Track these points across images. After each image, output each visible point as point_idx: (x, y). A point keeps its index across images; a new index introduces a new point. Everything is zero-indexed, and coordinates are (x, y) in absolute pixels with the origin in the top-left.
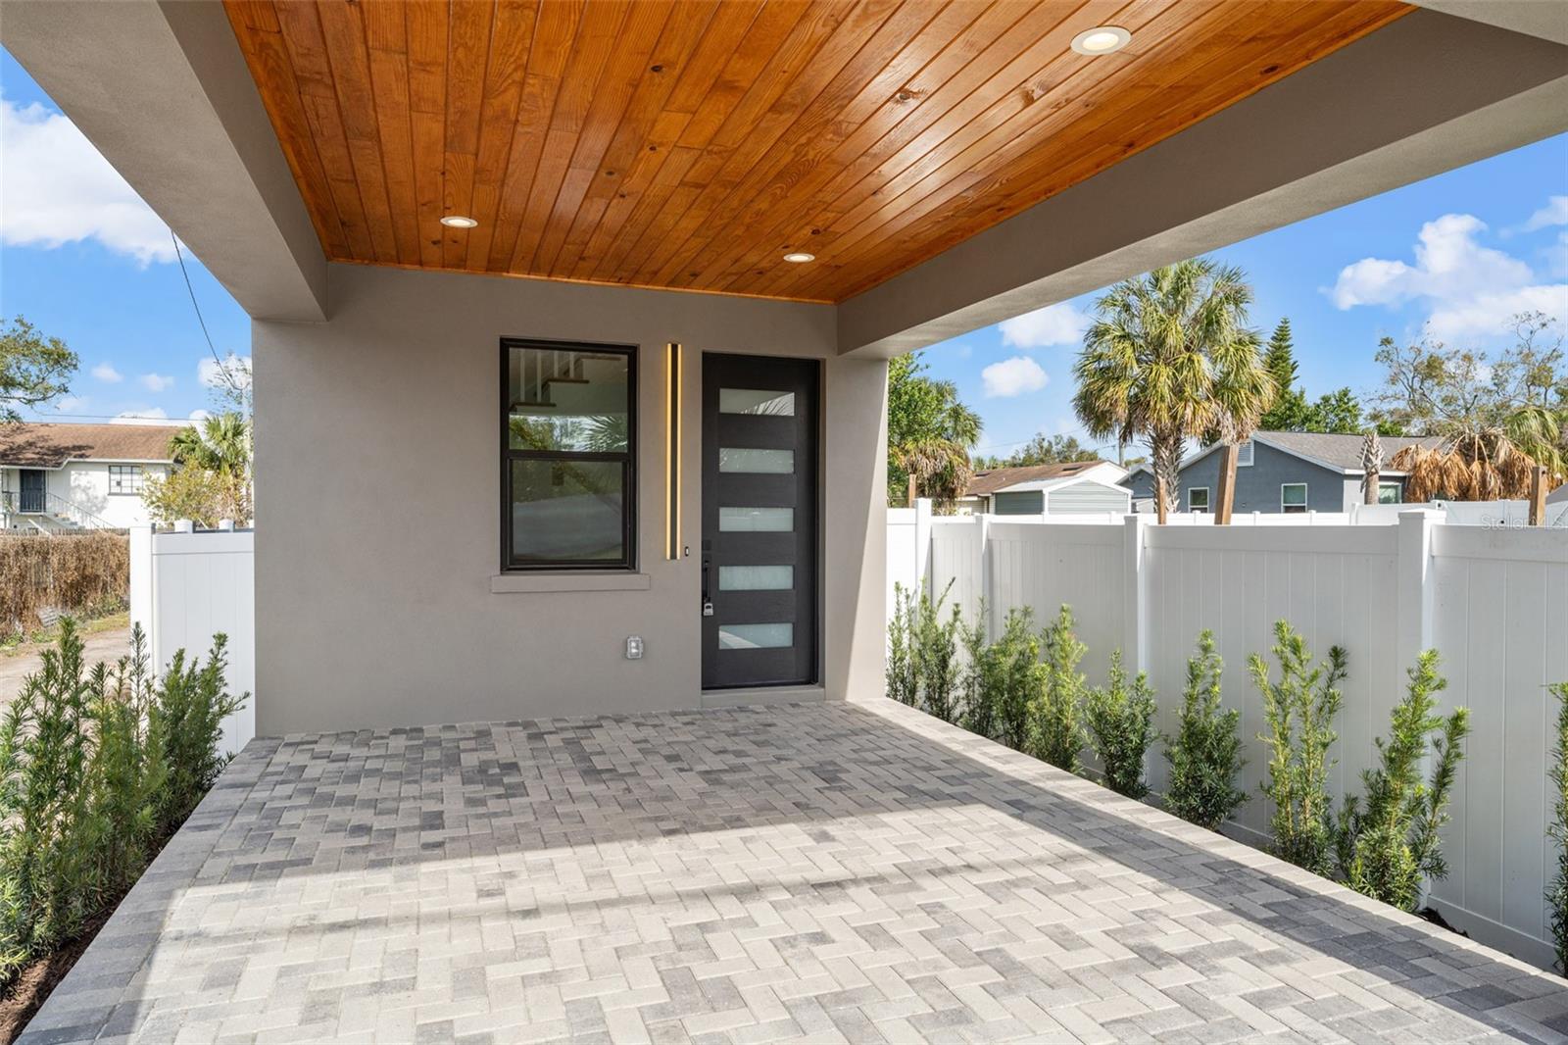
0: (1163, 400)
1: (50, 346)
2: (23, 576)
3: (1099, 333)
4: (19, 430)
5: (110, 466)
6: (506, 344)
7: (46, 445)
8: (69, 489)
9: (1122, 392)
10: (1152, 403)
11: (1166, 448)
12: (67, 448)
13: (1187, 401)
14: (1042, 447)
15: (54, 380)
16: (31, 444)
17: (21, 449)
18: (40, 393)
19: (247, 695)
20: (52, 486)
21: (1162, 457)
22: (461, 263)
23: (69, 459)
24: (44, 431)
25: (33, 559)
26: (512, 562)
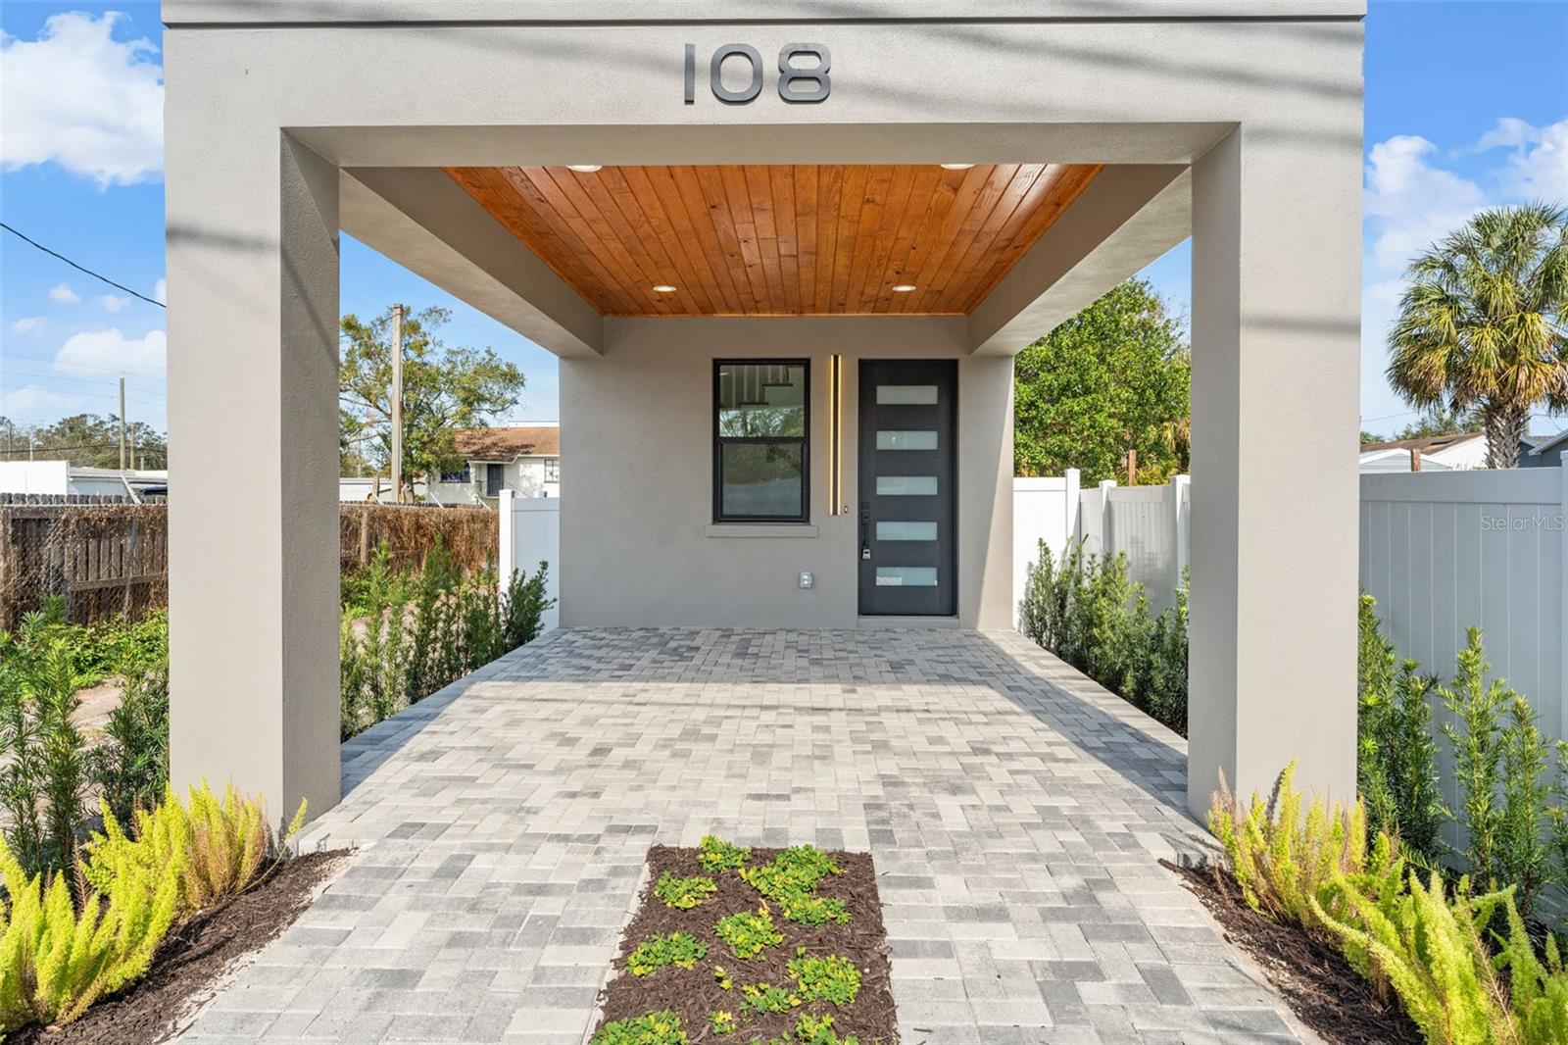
0: (1488, 366)
1: (505, 368)
2: (471, 537)
3: (1418, 294)
4: (487, 434)
5: (546, 460)
6: (717, 364)
7: (504, 444)
8: (518, 478)
9: (1438, 358)
10: (1474, 370)
11: (1502, 417)
12: (517, 447)
13: (1520, 365)
14: (1441, 420)
15: (509, 396)
16: (495, 444)
17: (488, 448)
18: (501, 405)
19: (555, 600)
20: (508, 476)
21: (1496, 427)
22: (683, 311)
23: (520, 455)
24: (504, 434)
25: (478, 526)
26: (719, 516)
